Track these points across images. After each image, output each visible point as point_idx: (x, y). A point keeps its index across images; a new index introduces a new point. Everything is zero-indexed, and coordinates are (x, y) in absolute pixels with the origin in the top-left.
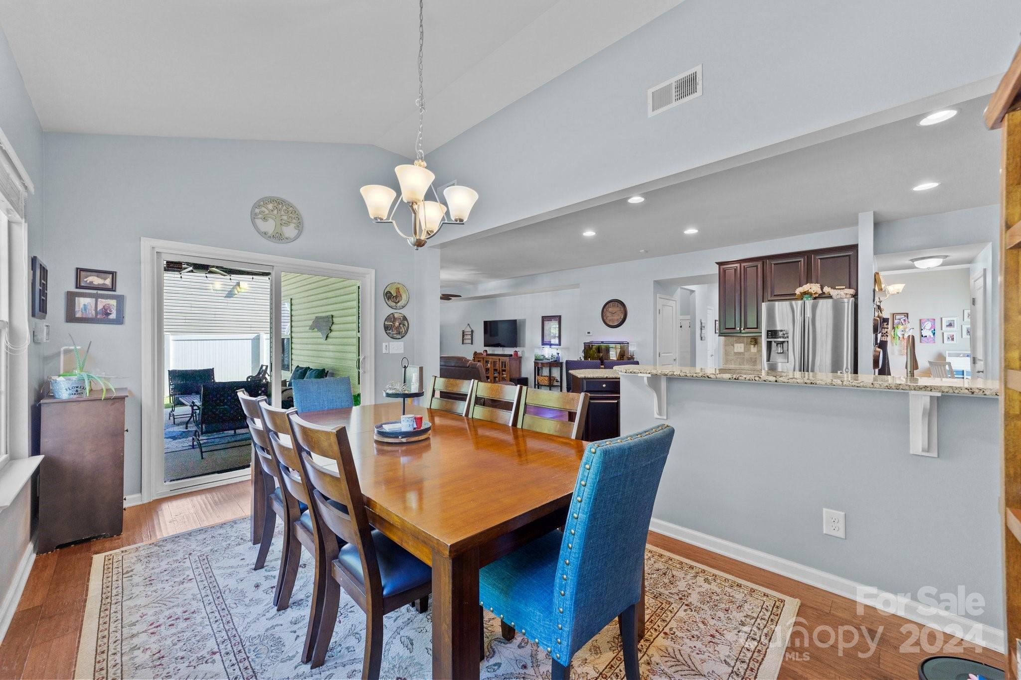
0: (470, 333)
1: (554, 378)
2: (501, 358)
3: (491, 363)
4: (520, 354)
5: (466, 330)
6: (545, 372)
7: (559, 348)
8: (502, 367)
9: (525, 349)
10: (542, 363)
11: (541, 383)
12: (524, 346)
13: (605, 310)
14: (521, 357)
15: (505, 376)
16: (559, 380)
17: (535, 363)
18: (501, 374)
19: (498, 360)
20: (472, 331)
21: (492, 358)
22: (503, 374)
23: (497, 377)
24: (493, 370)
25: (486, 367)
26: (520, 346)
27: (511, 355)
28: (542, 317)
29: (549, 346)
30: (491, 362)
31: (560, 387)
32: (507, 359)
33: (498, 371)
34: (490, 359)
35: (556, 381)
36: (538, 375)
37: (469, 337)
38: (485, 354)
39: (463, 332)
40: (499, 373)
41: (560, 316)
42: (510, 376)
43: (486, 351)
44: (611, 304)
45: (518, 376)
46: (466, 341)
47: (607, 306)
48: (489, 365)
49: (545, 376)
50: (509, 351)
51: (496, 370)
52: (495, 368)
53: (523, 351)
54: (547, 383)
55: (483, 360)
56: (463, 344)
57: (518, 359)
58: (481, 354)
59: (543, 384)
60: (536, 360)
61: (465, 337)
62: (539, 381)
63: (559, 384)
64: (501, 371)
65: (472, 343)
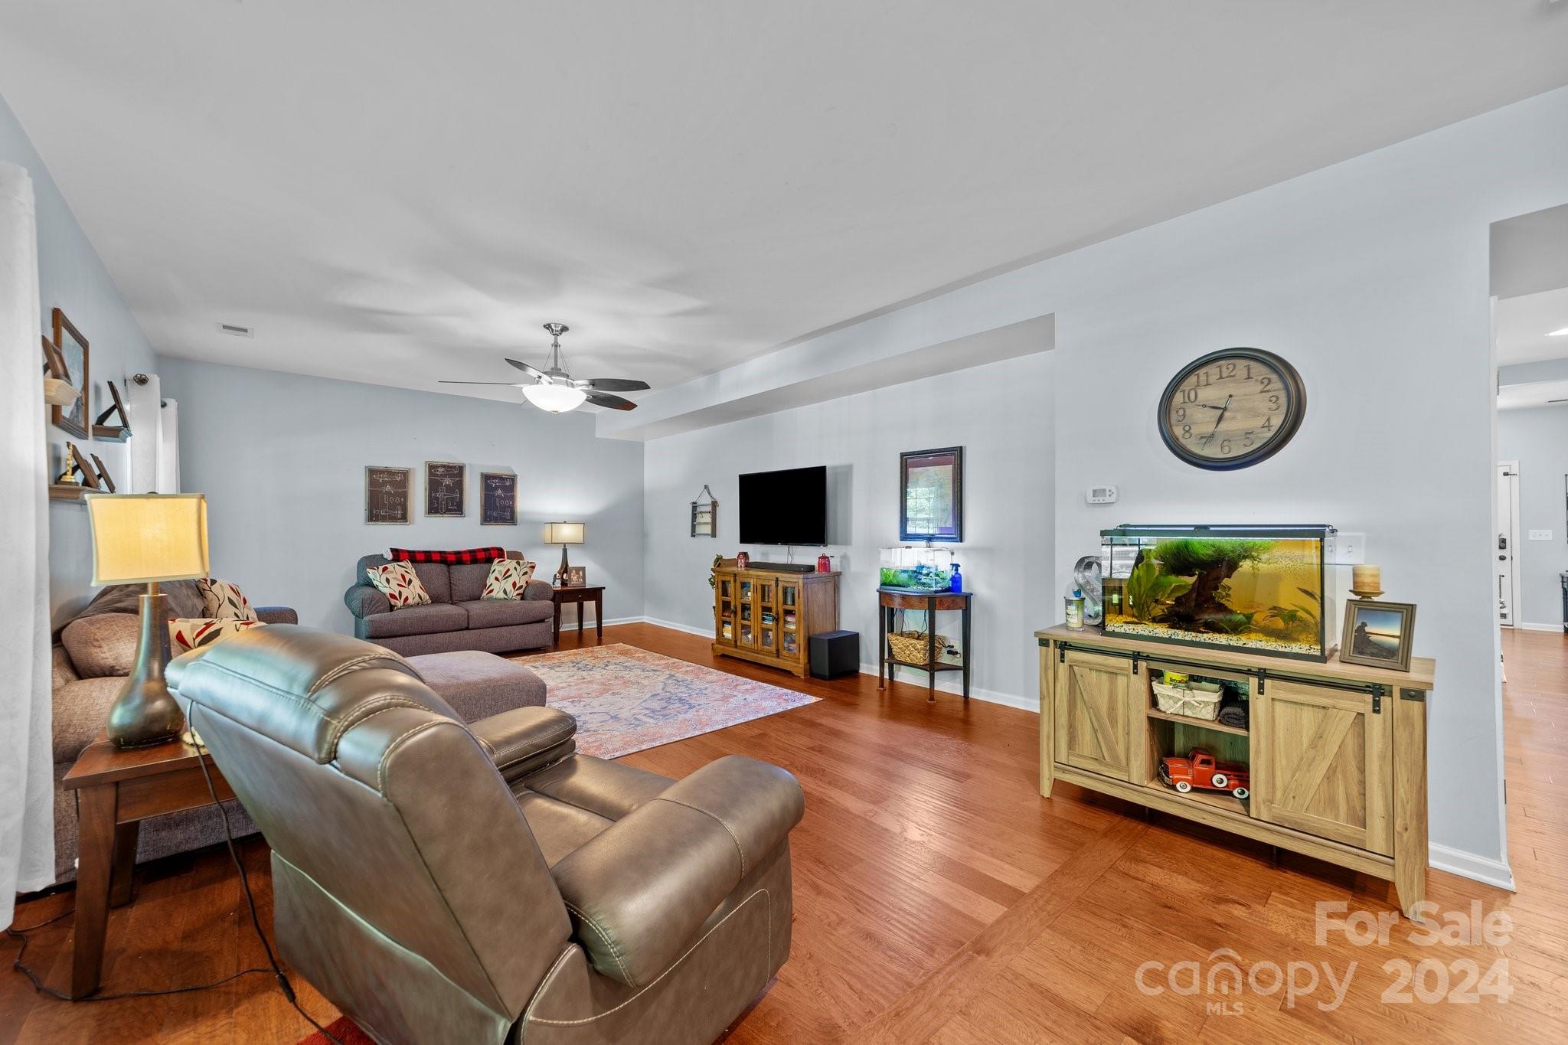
0: (709, 509)
1: (942, 640)
2: (785, 578)
3: (755, 591)
4: (835, 565)
5: (700, 502)
6: (914, 620)
7: (959, 549)
8: (785, 603)
9: (850, 551)
10: (904, 597)
11: (898, 657)
12: (847, 542)
13: (1178, 398)
14: (839, 574)
15: (793, 627)
16: (958, 647)
17: (883, 595)
18: (781, 622)
19: (773, 583)
20: (714, 504)
21: (758, 577)
22: (786, 622)
23: (771, 630)
24: (760, 610)
25: (743, 601)
26: (835, 543)
27: (811, 569)
28: (903, 455)
29: (924, 543)
30: (756, 587)
31: (961, 673)
32: (798, 579)
33: (774, 613)
34: (755, 577)
35: (949, 652)
36: (891, 630)
37: (708, 518)
38: (741, 562)
39: (695, 506)
40: (776, 620)
41: (961, 448)
42: (808, 628)
43: (745, 555)
44: (1212, 370)
45: (829, 628)
46: (700, 529)
47: (1192, 379)
48: (749, 594)
49: (910, 635)
50: (806, 555)
51: (769, 609)
52: (765, 604)
53: (844, 558)
54: (920, 657)
55: (735, 581)
56: (693, 536)
57: (832, 579)
58: (733, 562)
59: (908, 661)
60: (883, 584)
61: (699, 519)
62: (895, 649)
63: (958, 661)
64: (781, 611)
65: (714, 535)
